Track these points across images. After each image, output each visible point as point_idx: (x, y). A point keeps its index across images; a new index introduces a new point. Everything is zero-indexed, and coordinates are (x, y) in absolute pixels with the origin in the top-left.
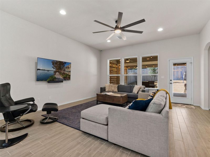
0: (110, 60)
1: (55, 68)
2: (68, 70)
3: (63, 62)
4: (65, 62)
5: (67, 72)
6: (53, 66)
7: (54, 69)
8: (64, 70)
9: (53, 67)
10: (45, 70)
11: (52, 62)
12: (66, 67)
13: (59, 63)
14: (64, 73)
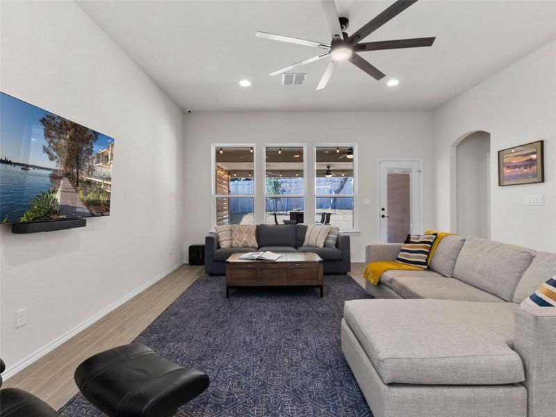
0: (217, 148)
1: (55, 154)
2: (104, 170)
3: (87, 129)
4: (94, 132)
5: (101, 178)
6: (47, 146)
7: (52, 159)
8: (92, 169)
9: (46, 151)
10: (10, 163)
11: (43, 121)
12: (98, 156)
13: (72, 130)
14: (89, 182)
